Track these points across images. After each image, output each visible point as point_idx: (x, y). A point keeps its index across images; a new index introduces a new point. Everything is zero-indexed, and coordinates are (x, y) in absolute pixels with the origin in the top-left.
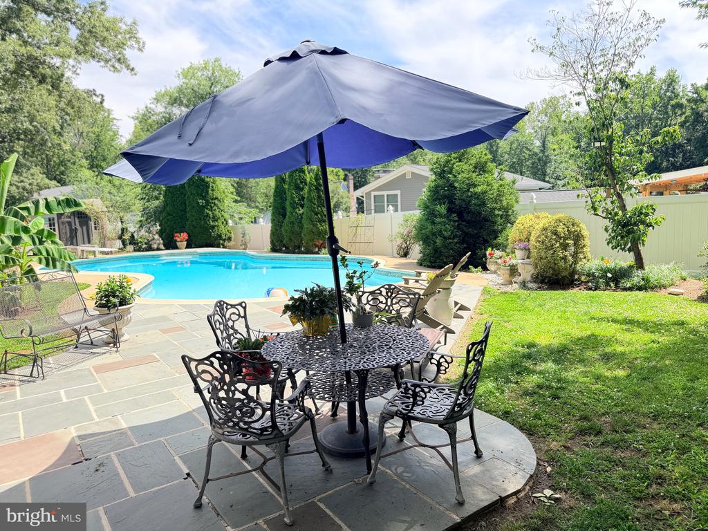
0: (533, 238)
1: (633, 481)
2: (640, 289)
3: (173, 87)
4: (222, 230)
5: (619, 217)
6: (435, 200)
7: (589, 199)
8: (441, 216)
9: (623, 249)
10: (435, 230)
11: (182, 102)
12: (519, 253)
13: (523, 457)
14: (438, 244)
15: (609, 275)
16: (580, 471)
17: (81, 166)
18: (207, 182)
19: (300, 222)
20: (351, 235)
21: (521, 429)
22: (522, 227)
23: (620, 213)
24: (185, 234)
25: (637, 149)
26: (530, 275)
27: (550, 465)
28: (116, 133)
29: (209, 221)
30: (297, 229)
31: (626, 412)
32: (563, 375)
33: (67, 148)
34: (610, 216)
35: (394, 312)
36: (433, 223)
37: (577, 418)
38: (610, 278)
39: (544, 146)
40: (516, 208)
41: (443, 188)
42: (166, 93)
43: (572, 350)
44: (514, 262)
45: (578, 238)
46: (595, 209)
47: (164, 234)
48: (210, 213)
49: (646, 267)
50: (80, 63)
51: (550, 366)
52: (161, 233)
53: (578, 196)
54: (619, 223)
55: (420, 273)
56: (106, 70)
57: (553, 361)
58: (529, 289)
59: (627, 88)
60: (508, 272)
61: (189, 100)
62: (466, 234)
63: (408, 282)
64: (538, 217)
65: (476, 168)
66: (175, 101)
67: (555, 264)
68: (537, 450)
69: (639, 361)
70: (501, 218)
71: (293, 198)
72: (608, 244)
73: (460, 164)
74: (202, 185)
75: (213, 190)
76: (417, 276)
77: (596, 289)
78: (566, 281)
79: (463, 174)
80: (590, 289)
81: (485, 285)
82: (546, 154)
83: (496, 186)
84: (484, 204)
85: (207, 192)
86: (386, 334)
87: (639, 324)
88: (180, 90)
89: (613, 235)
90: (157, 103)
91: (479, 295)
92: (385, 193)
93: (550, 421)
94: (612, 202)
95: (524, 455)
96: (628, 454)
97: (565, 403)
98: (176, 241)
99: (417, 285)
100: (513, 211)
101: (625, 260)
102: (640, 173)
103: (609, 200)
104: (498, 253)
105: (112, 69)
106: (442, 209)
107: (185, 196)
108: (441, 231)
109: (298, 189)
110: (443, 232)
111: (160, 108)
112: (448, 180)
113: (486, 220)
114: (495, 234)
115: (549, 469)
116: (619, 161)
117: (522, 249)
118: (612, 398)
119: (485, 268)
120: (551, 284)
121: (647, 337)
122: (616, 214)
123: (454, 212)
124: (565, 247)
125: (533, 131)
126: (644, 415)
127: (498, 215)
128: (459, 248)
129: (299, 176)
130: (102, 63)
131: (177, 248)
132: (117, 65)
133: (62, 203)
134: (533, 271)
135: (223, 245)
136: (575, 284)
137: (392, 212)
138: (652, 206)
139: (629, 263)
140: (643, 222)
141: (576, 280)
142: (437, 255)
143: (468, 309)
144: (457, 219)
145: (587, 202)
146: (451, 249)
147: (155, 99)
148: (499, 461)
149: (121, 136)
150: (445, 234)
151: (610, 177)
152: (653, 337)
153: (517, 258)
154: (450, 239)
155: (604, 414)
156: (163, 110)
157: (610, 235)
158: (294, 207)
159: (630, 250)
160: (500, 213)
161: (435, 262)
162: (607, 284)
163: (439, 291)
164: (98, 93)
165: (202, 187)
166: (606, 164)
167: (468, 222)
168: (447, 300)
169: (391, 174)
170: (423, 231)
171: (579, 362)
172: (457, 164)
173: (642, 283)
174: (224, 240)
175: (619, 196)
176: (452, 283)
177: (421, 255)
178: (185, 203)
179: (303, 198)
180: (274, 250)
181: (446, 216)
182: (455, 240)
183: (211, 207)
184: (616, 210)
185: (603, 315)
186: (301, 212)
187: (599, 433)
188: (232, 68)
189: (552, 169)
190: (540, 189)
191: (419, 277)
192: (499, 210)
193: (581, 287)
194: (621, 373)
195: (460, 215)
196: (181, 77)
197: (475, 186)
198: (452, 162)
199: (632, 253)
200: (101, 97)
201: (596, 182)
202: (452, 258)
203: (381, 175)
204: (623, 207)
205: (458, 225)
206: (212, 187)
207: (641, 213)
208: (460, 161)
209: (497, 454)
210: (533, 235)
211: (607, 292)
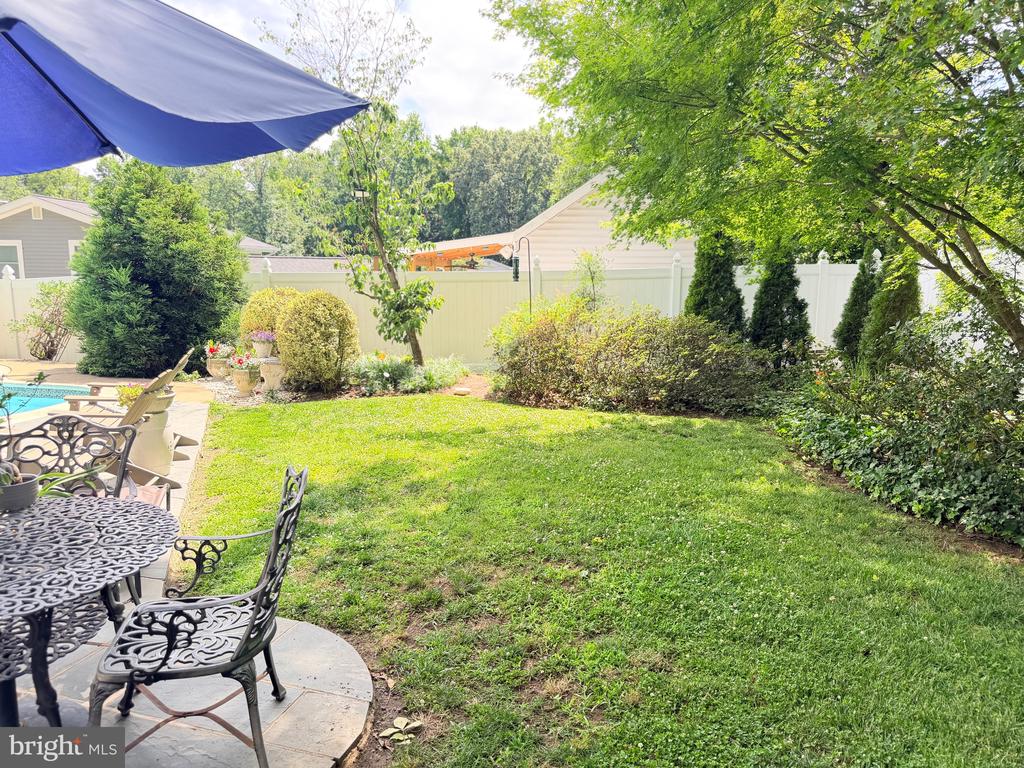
0: (279, 325)
1: (503, 665)
2: (423, 391)
5: (390, 297)
6: (106, 259)
7: (350, 270)
8: (119, 287)
9: (398, 340)
10: (110, 312)
12: (259, 348)
13: (350, 675)
14: (117, 335)
15: (387, 375)
16: (435, 672)
21: (331, 627)
22: (260, 309)
23: (392, 291)
25: (408, 206)
26: (278, 381)
27: (389, 676)
31: (461, 562)
32: (368, 525)
34: (379, 295)
35: (78, 470)
36: (106, 299)
37: (406, 587)
38: (387, 379)
39: (260, 193)
40: (245, 278)
41: (120, 241)
43: (368, 486)
44: (253, 361)
45: (343, 324)
46: (359, 285)
49: (425, 362)
51: (347, 514)
53: (336, 265)
54: (392, 305)
55: (98, 388)
57: (350, 506)
58: (280, 402)
59: (391, 121)
60: (247, 377)
62: (167, 318)
63: (78, 405)
64: (282, 294)
65: (175, 210)
67: (315, 362)
68: (365, 655)
69: (453, 487)
70: (224, 293)
72: (380, 332)
73: (149, 200)
76: (92, 394)
77: (371, 395)
78: (331, 386)
79: (155, 220)
80: (364, 395)
81: (211, 400)
82: (264, 204)
83: (212, 242)
84: (194, 269)
86: (78, 518)
87: (437, 437)
89: (385, 320)
91: (206, 417)
93: (372, 603)
94: (381, 277)
95: (349, 672)
96: (483, 624)
97: (383, 569)
99: (95, 410)
100: (241, 284)
101: (400, 354)
102: (411, 240)
103: (376, 274)
104: (224, 349)
106: (122, 276)
108: (122, 314)
110: (127, 315)
112: (128, 227)
113: (199, 295)
114: (216, 318)
115: (391, 683)
116: (386, 221)
117: (263, 342)
118: (439, 546)
119: (204, 373)
120: (310, 392)
121: (452, 453)
122: (387, 293)
123: (144, 282)
124: (327, 337)
125: (242, 169)
126: (484, 562)
127: (219, 289)
128: (157, 341)
134: (283, 374)
136: (343, 390)
137: (13, 277)
138: (429, 283)
139: (405, 358)
140: (421, 305)
141: (344, 384)
142: (117, 354)
143: (194, 443)
144: (150, 293)
145: (348, 274)
146: (142, 343)
148: (314, 696)
150: (131, 318)
151: (376, 241)
152: (460, 452)
153: (258, 355)
154: (140, 326)
155: (436, 573)
157: (381, 321)
159: (405, 341)
160: (223, 285)
161: (114, 366)
162: (385, 387)
163: (147, 419)
166: (372, 224)
167: (170, 299)
168: (161, 432)
170: (87, 314)
171: (383, 500)
172: (144, 201)
173: (425, 383)
175: (390, 268)
176: (169, 401)
177: (85, 355)
181: (131, 289)
182: (151, 328)
184: (386, 287)
185: (391, 430)
187: (439, 603)
189: (274, 226)
190: (264, 254)
191: (96, 394)
192: (220, 280)
193: (352, 393)
194: (439, 508)
195: (154, 285)
197: (177, 240)
198: (134, 197)
199: (409, 344)
201: (359, 248)
202: (145, 358)
204: (395, 284)
205: (153, 303)
207: (418, 293)
208: (148, 196)
209: (310, 684)
210: (278, 320)
211: (385, 398)
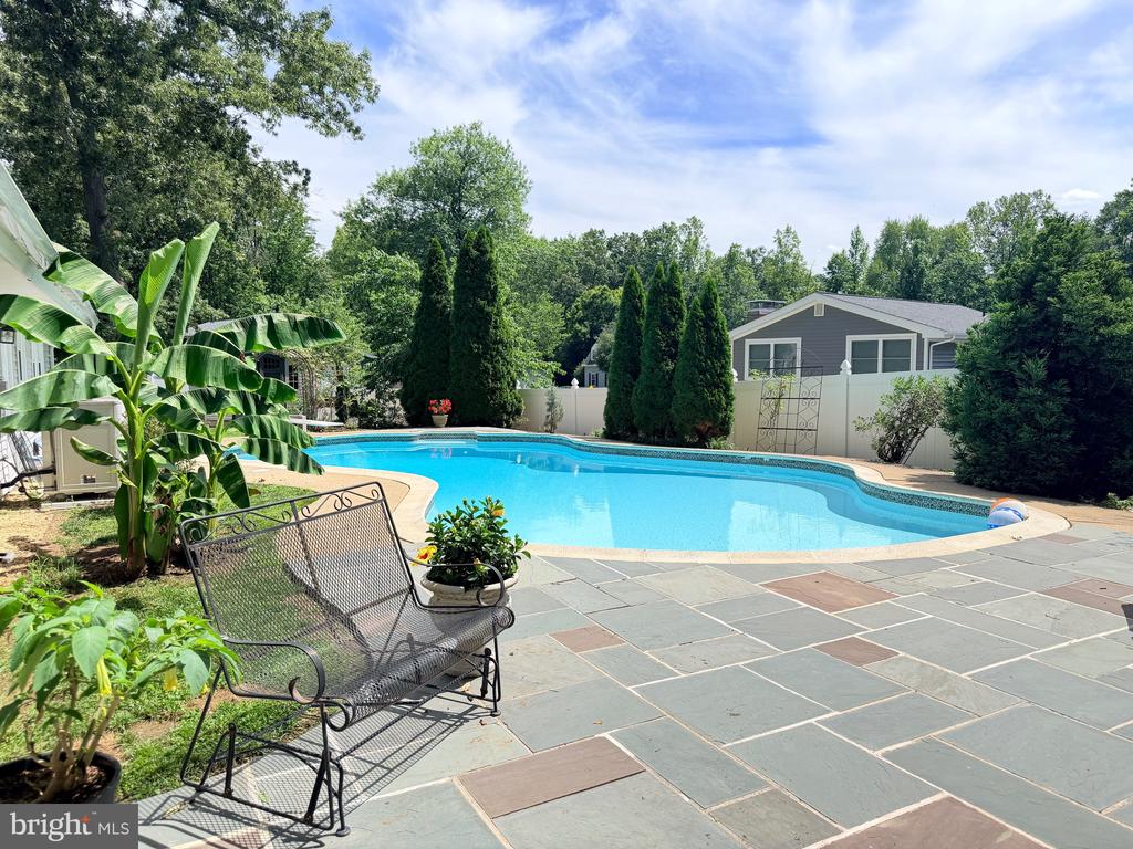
3: (404, 168)
4: (508, 397)
8: (1027, 382)
10: (1014, 412)
11: (416, 192)
17: (256, 289)
18: (488, 314)
19: (669, 385)
20: (767, 415)
24: (448, 402)
28: (310, 241)
29: (487, 379)
30: (660, 399)
33: (241, 259)
42: (394, 178)
47: (410, 401)
48: (490, 366)
50: (279, 115)
52: (403, 397)
56: (315, 132)
61: (429, 190)
66: (406, 190)
71: (655, 342)
74: (479, 319)
75: (496, 328)
85: (487, 332)
88: (416, 173)
90: (379, 193)
92: (772, 342)
98: (432, 413)
105: (323, 130)
106: (1037, 367)
107: (448, 335)
108: (1030, 416)
109: (668, 325)
110: (1038, 417)
111: (383, 202)
123: (1059, 377)
129: (670, 301)
130: (309, 122)
131: (432, 425)
132: (333, 125)
133: (300, 329)
135: (507, 422)
137: (850, 372)
144: (1069, 390)
147: (376, 186)
149: (318, 245)
156: (389, 204)
158: (658, 357)
164: (300, 168)
165: (478, 322)
169: (784, 310)
172: (1070, 275)
174: (508, 414)
178: (448, 349)
179: (675, 343)
180: (610, 434)
181: (1046, 384)
183: (492, 356)
186: (670, 367)
188: (498, 140)
195: (1070, 380)
196: (419, 153)
197: (1109, 321)
198: (1054, 272)
200: (304, 173)
203: (761, 311)
205: (1068, 403)
206: (496, 322)
208: (1069, 269)
